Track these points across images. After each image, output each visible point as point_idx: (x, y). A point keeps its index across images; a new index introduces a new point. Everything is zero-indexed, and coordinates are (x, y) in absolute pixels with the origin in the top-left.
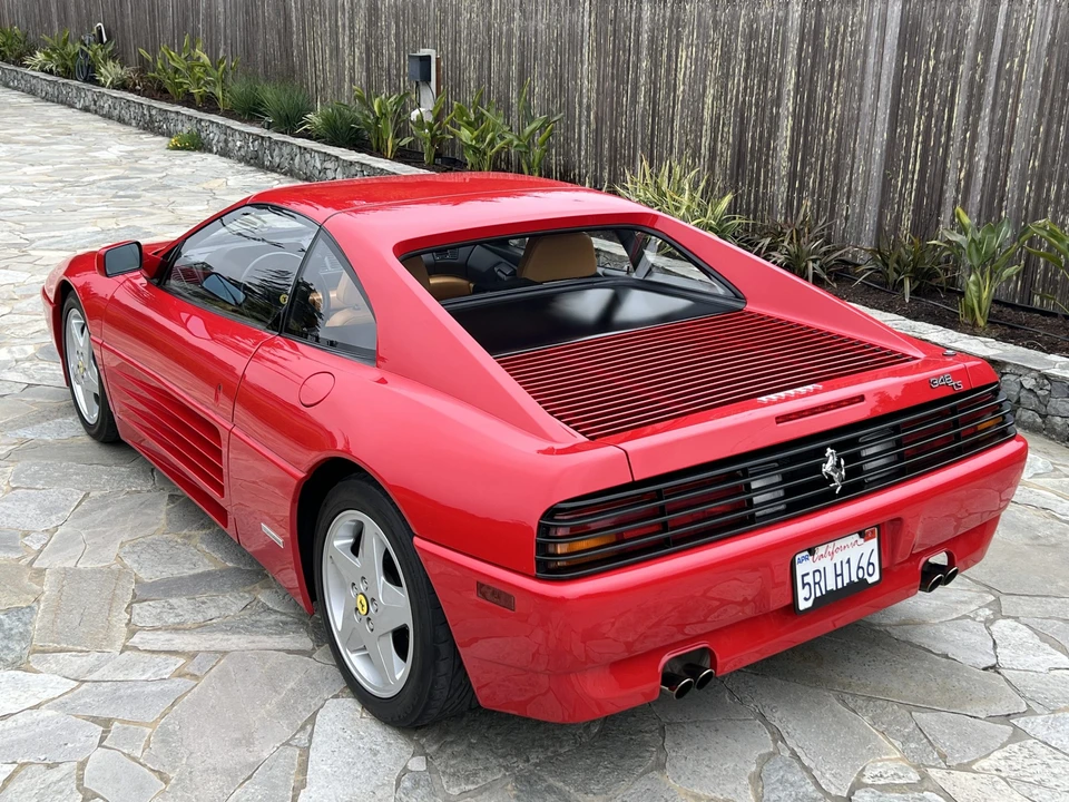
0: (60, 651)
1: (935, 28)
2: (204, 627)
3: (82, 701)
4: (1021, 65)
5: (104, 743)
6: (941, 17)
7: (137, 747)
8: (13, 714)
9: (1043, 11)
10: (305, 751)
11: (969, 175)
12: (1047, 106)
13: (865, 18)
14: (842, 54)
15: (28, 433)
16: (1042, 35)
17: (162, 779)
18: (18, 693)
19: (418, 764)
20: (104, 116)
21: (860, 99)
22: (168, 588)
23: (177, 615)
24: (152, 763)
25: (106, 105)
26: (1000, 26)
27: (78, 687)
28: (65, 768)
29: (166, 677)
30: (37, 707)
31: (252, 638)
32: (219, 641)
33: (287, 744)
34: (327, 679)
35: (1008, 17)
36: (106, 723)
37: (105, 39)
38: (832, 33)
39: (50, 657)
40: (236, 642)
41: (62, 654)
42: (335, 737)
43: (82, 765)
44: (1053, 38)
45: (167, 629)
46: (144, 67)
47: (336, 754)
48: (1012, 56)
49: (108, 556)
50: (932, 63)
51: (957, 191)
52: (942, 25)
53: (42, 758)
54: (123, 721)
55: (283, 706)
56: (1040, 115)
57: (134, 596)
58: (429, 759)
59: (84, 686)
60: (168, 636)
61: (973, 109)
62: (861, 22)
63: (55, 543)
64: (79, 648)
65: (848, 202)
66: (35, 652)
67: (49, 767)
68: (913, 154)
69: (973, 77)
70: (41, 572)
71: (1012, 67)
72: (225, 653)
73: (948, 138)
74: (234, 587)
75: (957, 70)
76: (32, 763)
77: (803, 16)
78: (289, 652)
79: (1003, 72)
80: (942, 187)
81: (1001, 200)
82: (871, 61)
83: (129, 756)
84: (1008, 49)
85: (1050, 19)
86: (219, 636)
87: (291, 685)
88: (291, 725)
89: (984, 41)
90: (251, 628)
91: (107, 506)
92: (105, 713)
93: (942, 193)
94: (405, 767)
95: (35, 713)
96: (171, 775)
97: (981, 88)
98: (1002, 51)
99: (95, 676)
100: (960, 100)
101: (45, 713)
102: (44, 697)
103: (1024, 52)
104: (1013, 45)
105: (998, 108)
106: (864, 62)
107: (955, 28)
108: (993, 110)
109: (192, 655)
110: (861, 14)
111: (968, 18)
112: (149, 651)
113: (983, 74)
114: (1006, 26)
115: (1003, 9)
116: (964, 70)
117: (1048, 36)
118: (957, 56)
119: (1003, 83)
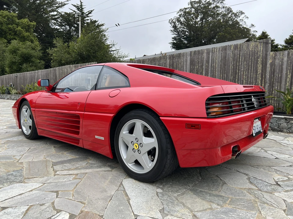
0: (34, 178)
1: (197, 60)
2: (76, 169)
3: (46, 188)
4: (216, 64)
5: (58, 197)
6: (198, 58)
7: (70, 196)
8: (23, 193)
9: (219, 55)
10: (125, 191)
12: (222, 71)
13: (183, 61)
14: (178, 68)
15: (9, 139)
16: (219, 59)
17: (82, 203)
18: (23, 188)
19: (159, 190)
20: (12, 100)
22: (62, 162)
23: (67, 167)
24: (77, 200)
25: (13, 98)
26: (210, 58)
27: (44, 185)
28: (47, 205)
29: (71, 180)
30: (32, 191)
31: (93, 169)
32: (83, 171)
33: (117, 190)
34: (119, 175)
35: (212, 56)
36: (57, 192)
37: (12, 86)
38: (176, 64)
39: (31, 179)
40: (87, 171)
41: (35, 178)
42: (131, 187)
43: (53, 203)
44: (221, 59)
45: (66, 170)
46: (21, 90)
47: (134, 191)
48: (214, 63)
49: (42, 158)
50: (197, 67)
52: (199, 60)
53: (38, 203)
54: (62, 191)
55: (111, 182)
56: (221, 73)
57: (53, 165)
58: (162, 189)
59: (45, 185)
60: (68, 171)
62: (182, 61)
63: (24, 157)
64: (40, 176)
66: (25, 179)
67: (41, 205)
69: (206, 68)
70: (22, 163)
71: (214, 65)
72: (86, 173)
74: (81, 161)
75: (203, 67)
76: (35, 205)
77: (170, 62)
78: (105, 171)
79: (212, 66)
82: (184, 68)
83: (68, 199)
84: (212, 62)
85: (220, 56)
86: (83, 170)
87: (110, 178)
88: (116, 186)
89: (208, 62)
90: (91, 167)
91: (37, 150)
92: (55, 190)
94: (157, 192)
95: (31, 192)
96: (85, 202)
97: (208, 70)
98: (211, 63)
99: (48, 182)
101: (34, 192)
102: (33, 188)
103: (216, 62)
104: (213, 61)
106: (183, 68)
107: (201, 60)
108: (211, 73)
109: (77, 174)
110: (182, 60)
111: (204, 58)
112: (63, 175)
113: (208, 67)
114: (212, 58)
115: (211, 55)
116: (204, 67)
117: (220, 59)
118: (202, 65)
119: (212, 68)
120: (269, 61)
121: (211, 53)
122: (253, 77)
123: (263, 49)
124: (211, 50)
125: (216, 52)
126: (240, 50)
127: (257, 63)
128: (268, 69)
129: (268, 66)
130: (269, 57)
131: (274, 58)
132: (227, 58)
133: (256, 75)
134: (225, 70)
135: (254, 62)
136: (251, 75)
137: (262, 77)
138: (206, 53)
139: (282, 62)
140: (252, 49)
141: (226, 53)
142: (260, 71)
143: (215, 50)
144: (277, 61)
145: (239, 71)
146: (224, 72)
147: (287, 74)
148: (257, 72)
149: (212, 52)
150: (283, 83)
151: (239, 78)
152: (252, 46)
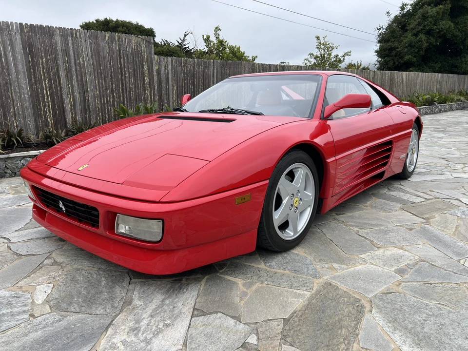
1: (42, 46)
4: (83, 61)
6: (43, 42)
9: (86, 44)
11: (74, 100)
12: (96, 74)
16: (88, 52)
21: (9, 75)
26: (71, 48)
35: (73, 45)
44: (92, 53)
48: (79, 58)
50: (44, 60)
51: (71, 106)
52: (45, 46)
56: (95, 77)
61: (69, 76)
65: (16, 119)
68: (46, 95)
69: (66, 65)
71: (80, 62)
73: (61, 88)
75: (57, 63)
79: (77, 64)
80: (63, 106)
81: (89, 106)
82: (11, 58)
84: (76, 56)
85: (89, 47)
89: (66, 52)
93: (64, 108)
97: (71, 70)
98: (74, 57)
100: (62, 74)
103: (83, 57)
104: (78, 55)
105: (78, 76)
107: (51, 47)
111: (56, 44)
113: (69, 64)
114: (73, 48)
115: (70, 42)
116: (60, 62)
117: (90, 53)
118: (55, 58)
119: (78, 67)
120: (155, 68)
121: (70, 38)
122: (141, 87)
123: (146, 50)
124: (69, 31)
125: (81, 38)
126: (119, 45)
127: (143, 68)
128: (155, 77)
129: (155, 73)
130: (154, 62)
131: (159, 65)
132: (101, 54)
133: (144, 84)
134: (101, 73)
135: (139, 66)
136: (138, 84)
137: (150, 87)
138: (62, 36)
139: (168, 70)
140: (134, 46)
141: (98, 45)
142: (147, 80)
143: (78, 34)
144: (163, 69)
145: (122, 76)
146: (100, 76)
147: (172, 85)
148: (144, 80)
149: (72, 37)
150: (171, 96)
151: (124, 87)
152: (133, 41)
